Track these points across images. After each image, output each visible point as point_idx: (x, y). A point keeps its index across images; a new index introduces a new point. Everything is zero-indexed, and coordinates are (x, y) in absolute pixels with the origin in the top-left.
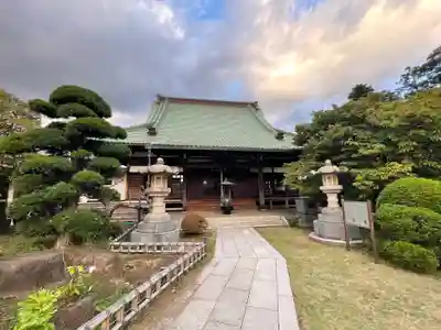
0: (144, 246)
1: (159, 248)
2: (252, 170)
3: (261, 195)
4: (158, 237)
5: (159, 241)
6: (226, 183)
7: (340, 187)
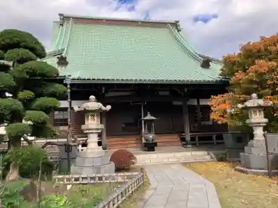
0: (86, 178)
1: (100, 178)
2: (176, 103)
3: (187, 129)
4: (98, 170)
5: (99, 173)
6: (149, 117)
7: (266, 120)
